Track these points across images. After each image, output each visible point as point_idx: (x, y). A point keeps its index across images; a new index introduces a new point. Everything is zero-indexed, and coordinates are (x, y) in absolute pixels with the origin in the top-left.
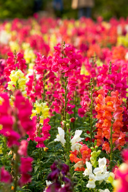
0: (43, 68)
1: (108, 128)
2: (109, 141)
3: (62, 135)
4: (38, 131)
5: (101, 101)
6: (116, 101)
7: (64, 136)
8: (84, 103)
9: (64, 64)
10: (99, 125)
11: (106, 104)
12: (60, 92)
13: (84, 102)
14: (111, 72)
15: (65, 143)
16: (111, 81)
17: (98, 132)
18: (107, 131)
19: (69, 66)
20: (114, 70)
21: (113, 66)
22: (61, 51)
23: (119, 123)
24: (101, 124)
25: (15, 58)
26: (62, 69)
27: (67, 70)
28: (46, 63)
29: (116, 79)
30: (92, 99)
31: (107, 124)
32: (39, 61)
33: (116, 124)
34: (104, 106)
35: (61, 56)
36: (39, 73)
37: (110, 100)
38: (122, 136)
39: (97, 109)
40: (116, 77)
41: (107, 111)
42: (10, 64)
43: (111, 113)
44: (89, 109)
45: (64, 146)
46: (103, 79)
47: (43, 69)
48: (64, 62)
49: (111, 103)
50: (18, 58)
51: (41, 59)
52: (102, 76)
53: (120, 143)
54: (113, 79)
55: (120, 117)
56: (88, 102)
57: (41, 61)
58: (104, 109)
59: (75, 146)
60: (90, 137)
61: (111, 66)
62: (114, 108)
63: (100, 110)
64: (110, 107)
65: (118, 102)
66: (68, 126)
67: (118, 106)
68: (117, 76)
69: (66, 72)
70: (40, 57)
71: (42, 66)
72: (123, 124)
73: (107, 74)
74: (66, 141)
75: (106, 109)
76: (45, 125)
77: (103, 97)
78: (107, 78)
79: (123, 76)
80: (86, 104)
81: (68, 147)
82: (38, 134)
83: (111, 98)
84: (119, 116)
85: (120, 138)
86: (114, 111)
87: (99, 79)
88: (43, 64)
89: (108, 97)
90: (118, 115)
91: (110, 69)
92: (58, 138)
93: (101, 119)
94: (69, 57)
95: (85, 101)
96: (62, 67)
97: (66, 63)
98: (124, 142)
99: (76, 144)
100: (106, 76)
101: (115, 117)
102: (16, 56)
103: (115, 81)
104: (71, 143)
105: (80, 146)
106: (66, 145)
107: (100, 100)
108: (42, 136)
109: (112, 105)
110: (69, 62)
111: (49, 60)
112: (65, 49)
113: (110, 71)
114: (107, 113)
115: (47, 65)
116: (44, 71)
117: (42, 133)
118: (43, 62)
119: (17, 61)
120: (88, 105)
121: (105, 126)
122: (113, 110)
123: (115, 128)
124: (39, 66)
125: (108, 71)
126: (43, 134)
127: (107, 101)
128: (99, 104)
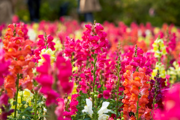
0: (72, 50)
1: (135, 102)
2: (135, 116)
3: (90, 106)
4: (66, 106)
5: (129, 76)
6: (144, 77)
7: (91, 107)
8: (111, 81)
9: (94, 41)
10: (126, 101)
11: (134, 79)
12: (86, 72)
13: (111, 79)
14: (137, 55)
15: (93, 114)
16: (136, 63)
17: (125, 108)
18: (134, 105)
19: (99, 44)
20: (140, 53)
21: (139, 49)
22: (92, 29)
23: (145, 100)
24: (128, 99)
25: (45, 40)
26: (92, 46)
27: (97, 47)
28: (74, 46)
29: (141, 62)
30: (119, 76)
31: (134, 98)
32: (67, 44)
33: (142, 100)
34: (131, 81)
35: (92, 34)
36: (67, 55)
37: (137, 75)
38: (148, 111)
39: (125, 84)
40: (141, 59)
41: (135, 85)
42: (40, 46)
43: (138, 88)
44: (116, 86)
45: (92, 117)
46: (129, 61)
47: (72, 52)
48: (94, 40)
49: (139, 78)
50: (48, 40)
51: (70, 42)
52: (128, 59)
53: (146, 117)
54: (138, 61)
55: (147, 92)
56: (115, 79)
57: (69, 44)
58: (132, 84)
59: (102, 117)
60: (116, 114)
61: (136, 50)
62: (141, 83)
63: (128, 85)
64: (138, 82)
65: (145, 78)
66: (96, 97)
67: (144, 82)
68: (143, 59)
69: (96, 49)
70: (69, 40)
71: (71, 48)
72: (148, 101)
73: (133, 56)
74: (94, 112)
75: (134, 84)
76: (72, 100)
77: (131, 72)
78: (133, 60)
79: (147, 60)
80: (113, 82)
81: (95, 117)
82: (65, 109)
83: (138, 74)
84: (145, 92)
85: (146, 113)
86: (141, 86)
87: (125, 61)
88: (72, 47)
89: (136, 72)
90: (145, 90)
91: (136, 52)
92: (86, 109)
93: (128, 95)
94: (99, 35)
95: (113, 78)
96: (92, 44)
97: (97, 41)
98: (149, 117)
99: (103, 115)
100: (132, 58)
101: (142, 92)
102: (46, 39)
103: (141, 64)
104: (98, 114)
105: (107, 117)
106: (93, 115)
107: (127, 75)
108: (69, 111)
109: (139, 81)
110: (99, 40)
111: (77, 43)
112: (95, 28)
113: (135, 54)
114: (134, 88)
115: (75, 48)
116: (72, 53)
117: (69, 107)
118: (71, 45)
119: (47, 44)
120: (115, 82)
121: (132, 100)
122: (141, 84)
123: (141, 104)
124: (67, 49)
125: (134, 54)
126: (70, 109)
127: (134, 76)
128: (127, 79)
